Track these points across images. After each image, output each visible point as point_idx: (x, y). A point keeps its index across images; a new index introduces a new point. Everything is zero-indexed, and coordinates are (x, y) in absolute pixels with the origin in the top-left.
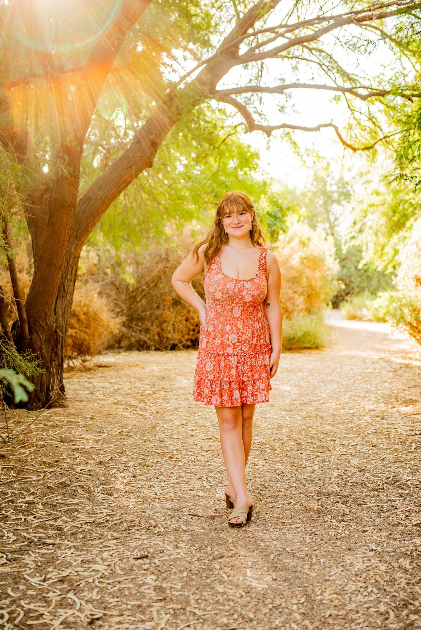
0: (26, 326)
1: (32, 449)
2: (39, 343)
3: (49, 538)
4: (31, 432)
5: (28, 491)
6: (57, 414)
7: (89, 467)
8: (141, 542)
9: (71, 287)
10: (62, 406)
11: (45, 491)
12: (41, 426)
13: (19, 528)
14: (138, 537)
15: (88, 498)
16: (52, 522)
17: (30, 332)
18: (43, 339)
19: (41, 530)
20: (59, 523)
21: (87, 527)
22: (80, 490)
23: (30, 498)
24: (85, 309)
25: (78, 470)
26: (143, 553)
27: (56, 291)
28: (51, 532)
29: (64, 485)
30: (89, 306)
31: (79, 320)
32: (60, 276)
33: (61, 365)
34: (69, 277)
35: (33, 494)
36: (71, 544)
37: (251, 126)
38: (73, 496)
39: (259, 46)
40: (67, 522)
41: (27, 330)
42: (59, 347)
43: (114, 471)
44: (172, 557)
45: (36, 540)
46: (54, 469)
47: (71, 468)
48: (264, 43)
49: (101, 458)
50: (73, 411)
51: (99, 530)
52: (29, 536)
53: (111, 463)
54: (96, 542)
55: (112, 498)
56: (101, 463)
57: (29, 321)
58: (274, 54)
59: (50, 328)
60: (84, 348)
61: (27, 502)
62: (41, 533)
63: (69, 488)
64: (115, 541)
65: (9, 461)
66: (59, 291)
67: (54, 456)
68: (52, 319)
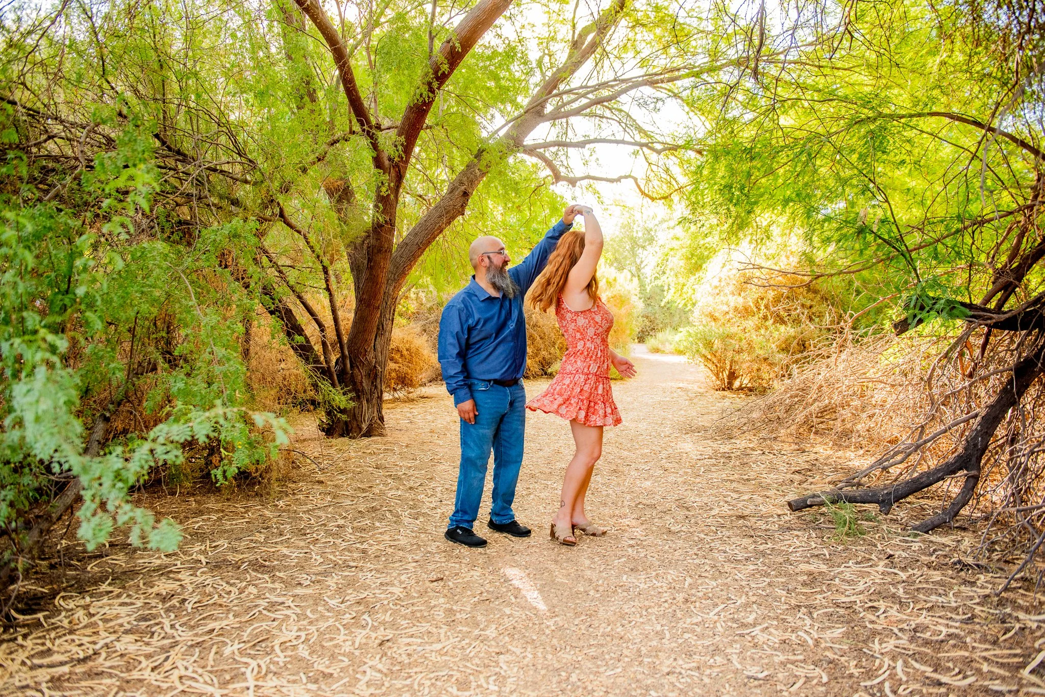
0: (348, 362)
1: (349, 475)
2: (360, 377)
3: (354, 560)
4: (350, 459)
5: (340, 515)
6: (376, 443)
7: (400, 493)
8: (439, 565)
9: (390, 326)
10: (381, 435)
11: (357, 515)
12: (360, 453)
13: (327, 550)
14: (437, 559)
15: (395, 522)
16: (358, 545)
17: (352, 367)
18: (364, 374)
19: (346, 553)
20: (365, 546)
21: (390, 550)
22: (388, 514)
23: (341, 522)
24: (407, 346)
25: (389, 495)
26: (439, 575)
27: (375, 329)
28: (356, 555)
29: (374, 509)
30: (411, 343)
31: (402, 355)
32: (378, 315)
33: (380, 398)
34: (387, 316)
35: (345, 518)
36: (372, 567)
37: (557, 177)
38: (381, 520)
39: (564, 105)
40: (372, 545)
41: (349, 365)
42: (378, 381)
43: (423, 496)
44: (466, 580)
45: (340, 562)
46: (367, 494)
47: (382, 493)
48: (569, 103)
49: (412, 484)
50: (390, 439)
51: (401, 553)
52: (334, 559)
53: (420, 488)
54: (397, 565)
55: (418, 522)
56: (411, 488)
57: (350, 357)
58: (577, 112)
59: (370, 363)
60: (407, 381)
61: (338, 526)
62: (347, 556)
63: (378, 512)
64: (415, 564)
65: (327, 486)
66: (378, 329)
67: (369, 482)
68: (372, 355)
